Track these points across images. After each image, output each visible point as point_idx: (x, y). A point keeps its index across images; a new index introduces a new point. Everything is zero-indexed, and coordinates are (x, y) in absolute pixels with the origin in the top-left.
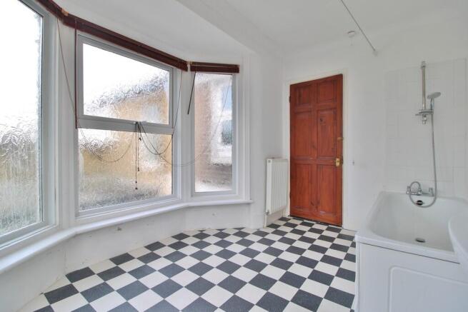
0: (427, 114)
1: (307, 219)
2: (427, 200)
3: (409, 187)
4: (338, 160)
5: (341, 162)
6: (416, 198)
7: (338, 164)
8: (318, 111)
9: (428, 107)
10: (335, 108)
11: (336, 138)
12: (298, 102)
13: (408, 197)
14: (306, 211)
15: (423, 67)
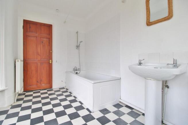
0: (78, 47)
1: (34, 90)
2: (78, 72)
3: (74, 69)
4: (51, 60)
5: (52, 61)
6: (76, 72)
7: (51, 62)
8: (41, 37)
9: (79, 45)
10: (49, 38)
11: (50, 51)
12: (28, 30)
13: (74, 71)
14: (34, 86)
15: (77, 33)
